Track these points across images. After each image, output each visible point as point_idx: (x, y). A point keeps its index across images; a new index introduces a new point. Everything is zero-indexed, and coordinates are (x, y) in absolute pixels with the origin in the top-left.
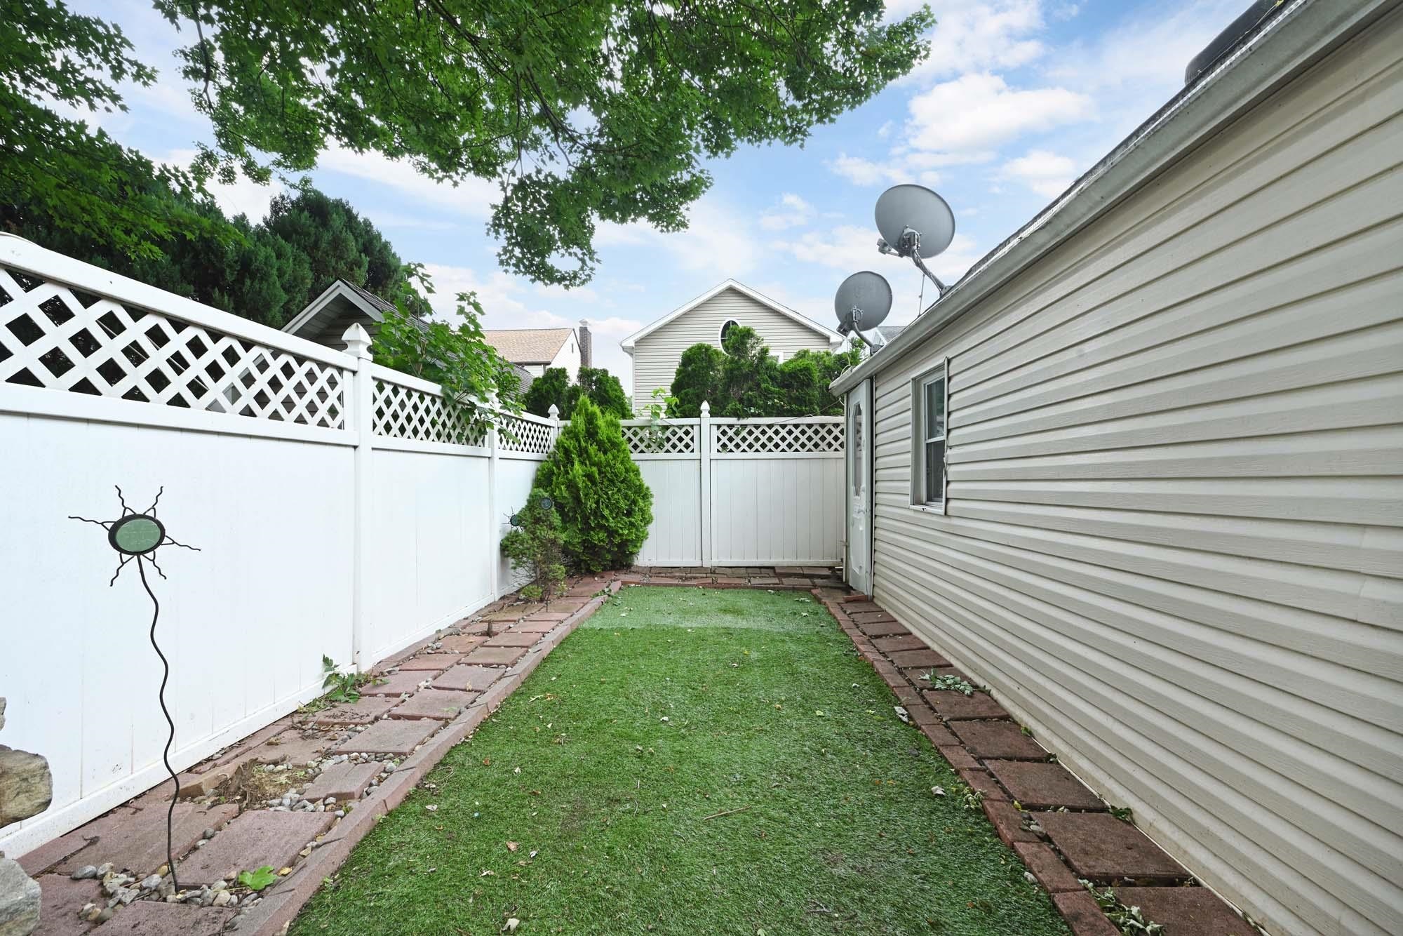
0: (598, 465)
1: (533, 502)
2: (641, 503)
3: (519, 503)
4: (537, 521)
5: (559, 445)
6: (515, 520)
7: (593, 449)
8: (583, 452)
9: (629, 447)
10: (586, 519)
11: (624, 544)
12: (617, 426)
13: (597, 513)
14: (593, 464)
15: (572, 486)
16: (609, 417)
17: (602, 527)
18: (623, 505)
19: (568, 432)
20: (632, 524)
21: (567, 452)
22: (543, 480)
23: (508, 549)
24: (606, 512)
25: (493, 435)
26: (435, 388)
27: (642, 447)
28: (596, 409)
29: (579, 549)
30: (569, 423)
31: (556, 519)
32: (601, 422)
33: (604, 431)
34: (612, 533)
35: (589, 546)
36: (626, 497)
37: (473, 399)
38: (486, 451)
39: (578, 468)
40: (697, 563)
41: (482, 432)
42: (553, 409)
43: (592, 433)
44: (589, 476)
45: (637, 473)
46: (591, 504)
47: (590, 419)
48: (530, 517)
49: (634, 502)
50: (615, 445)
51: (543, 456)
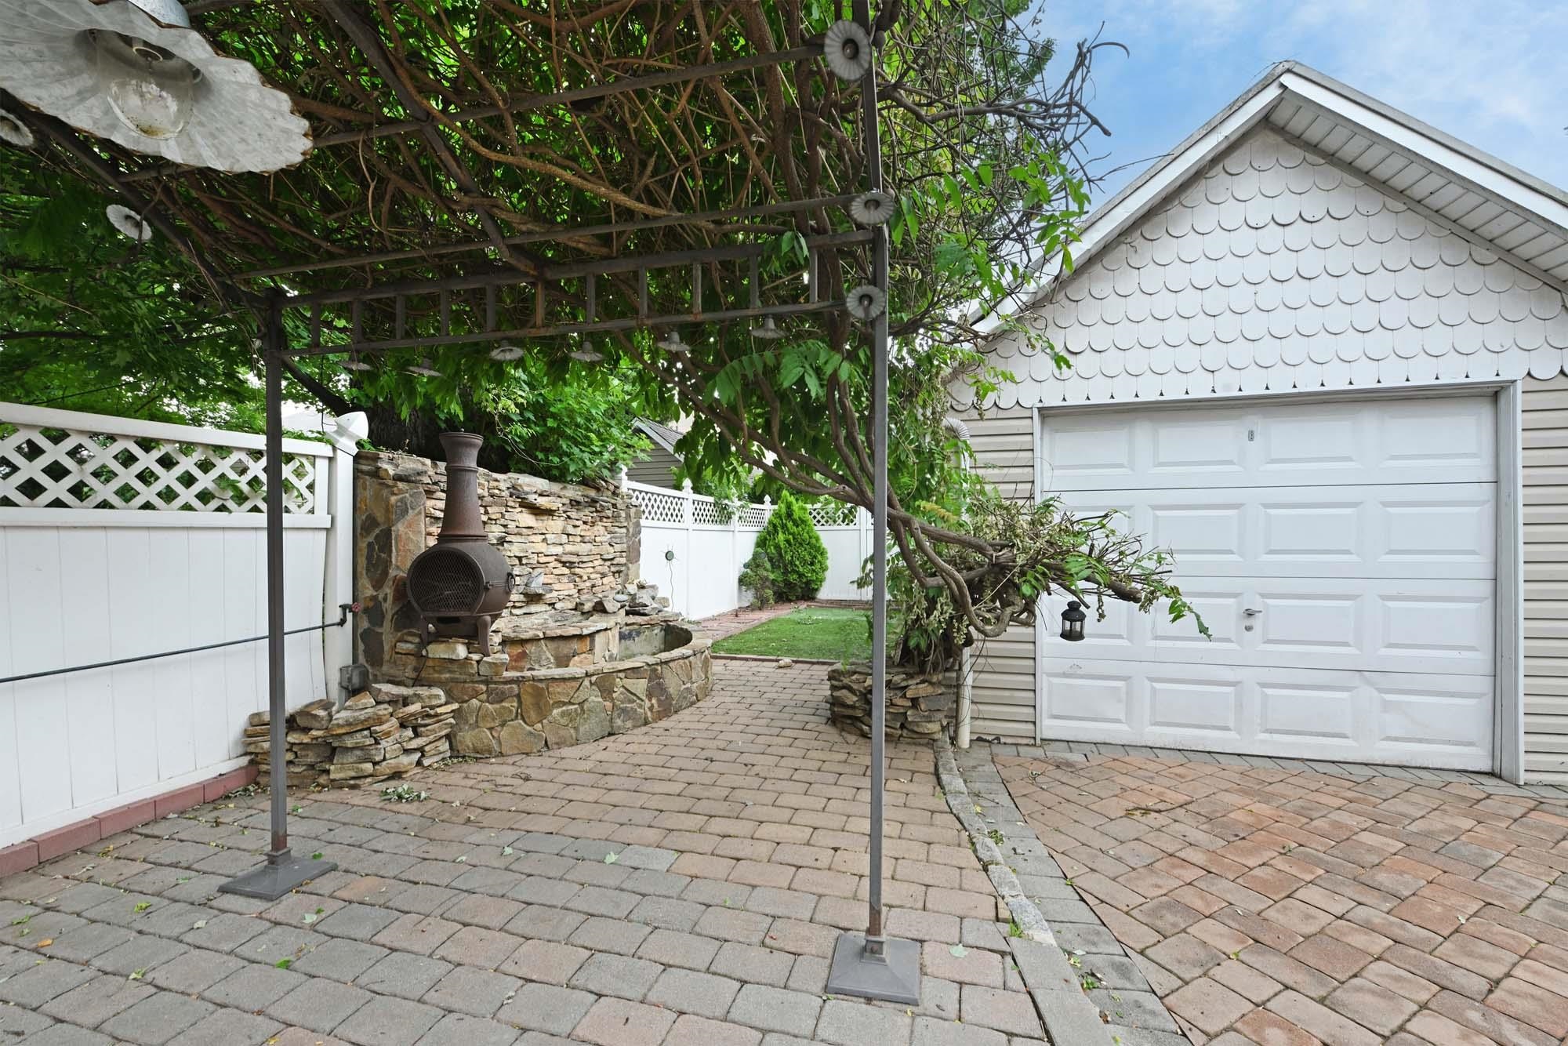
0: (793, 534)
1: (755, 556)
2: (819, 557)
3: (748, 557)
4: (758, 566)
5: (770, 522)
6: (746, 566)
7: (790, 524)
8: (784, 526)
9: (815, 522)
10: (785, 567)
11: (808, 583)
12: (805, 509)
13: (792, 563)
14: (790, 534)
15: (777, 547)
16: (800, 503)
17: (794, 571)
18: (808, 558)
19: (777, 515)
20: (814, 571)
21: (775, 526)
22: (761, 543)
23: (742, 581)
24: (797, 563)
25: (735, 518)
26: (711, 499)
27: (823, 522)
28: (792, 499)
29: (782, 585)
30: (776, 507)
31: (768, 565)
32: (796, 507)
33: (797, 514)
34: (801, 575)
35: (788, 583)
36: (810, 553)
37: (726, 501)
38: (731, 527)
39: (781, 537)
40: (858, 598)
41: (730, 518)
42: (767, 498)
43: (789, 515)
44: (788, 541)
45: (817, 539)
46: (788, 557)
47: (789, 506)
48: (754, 564)
49: (815, 557)
50: (803, 522)
51: (761, 529)
